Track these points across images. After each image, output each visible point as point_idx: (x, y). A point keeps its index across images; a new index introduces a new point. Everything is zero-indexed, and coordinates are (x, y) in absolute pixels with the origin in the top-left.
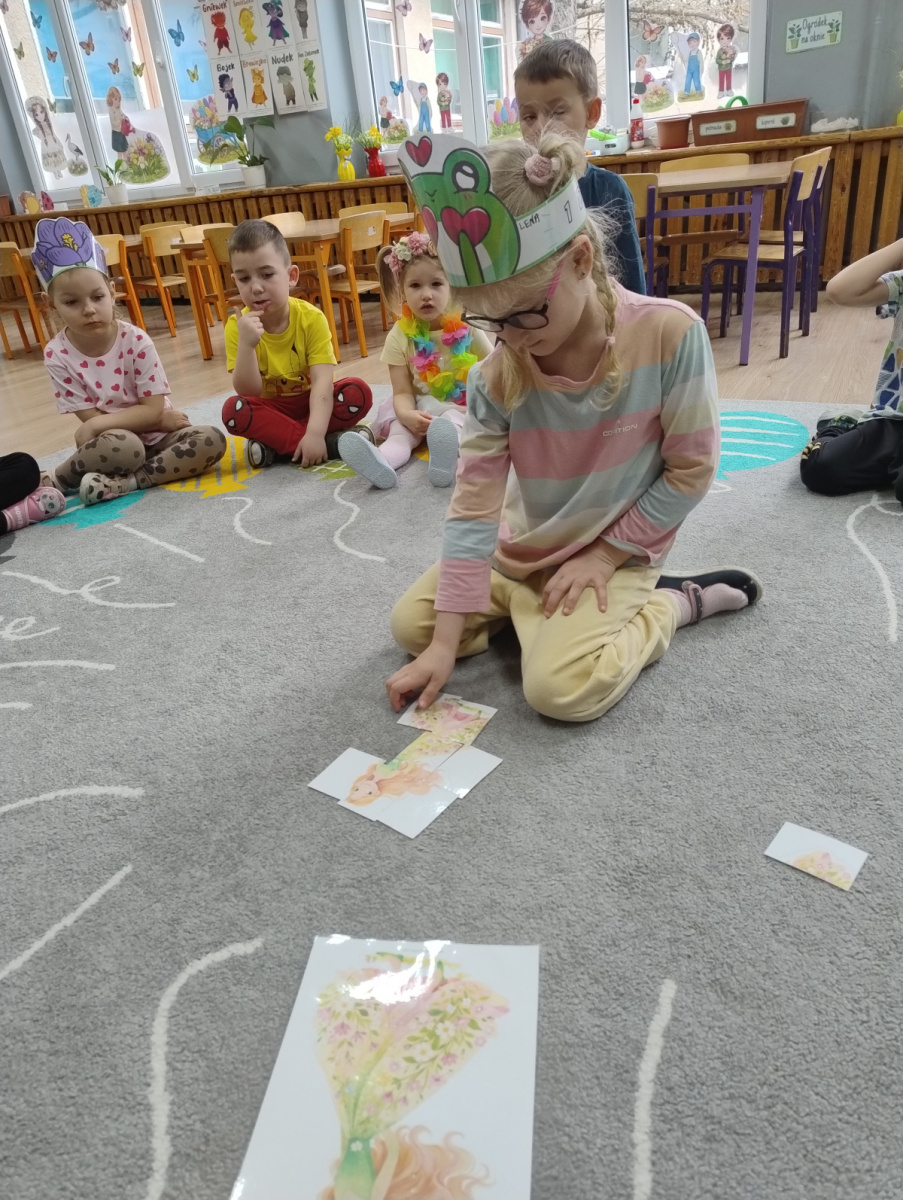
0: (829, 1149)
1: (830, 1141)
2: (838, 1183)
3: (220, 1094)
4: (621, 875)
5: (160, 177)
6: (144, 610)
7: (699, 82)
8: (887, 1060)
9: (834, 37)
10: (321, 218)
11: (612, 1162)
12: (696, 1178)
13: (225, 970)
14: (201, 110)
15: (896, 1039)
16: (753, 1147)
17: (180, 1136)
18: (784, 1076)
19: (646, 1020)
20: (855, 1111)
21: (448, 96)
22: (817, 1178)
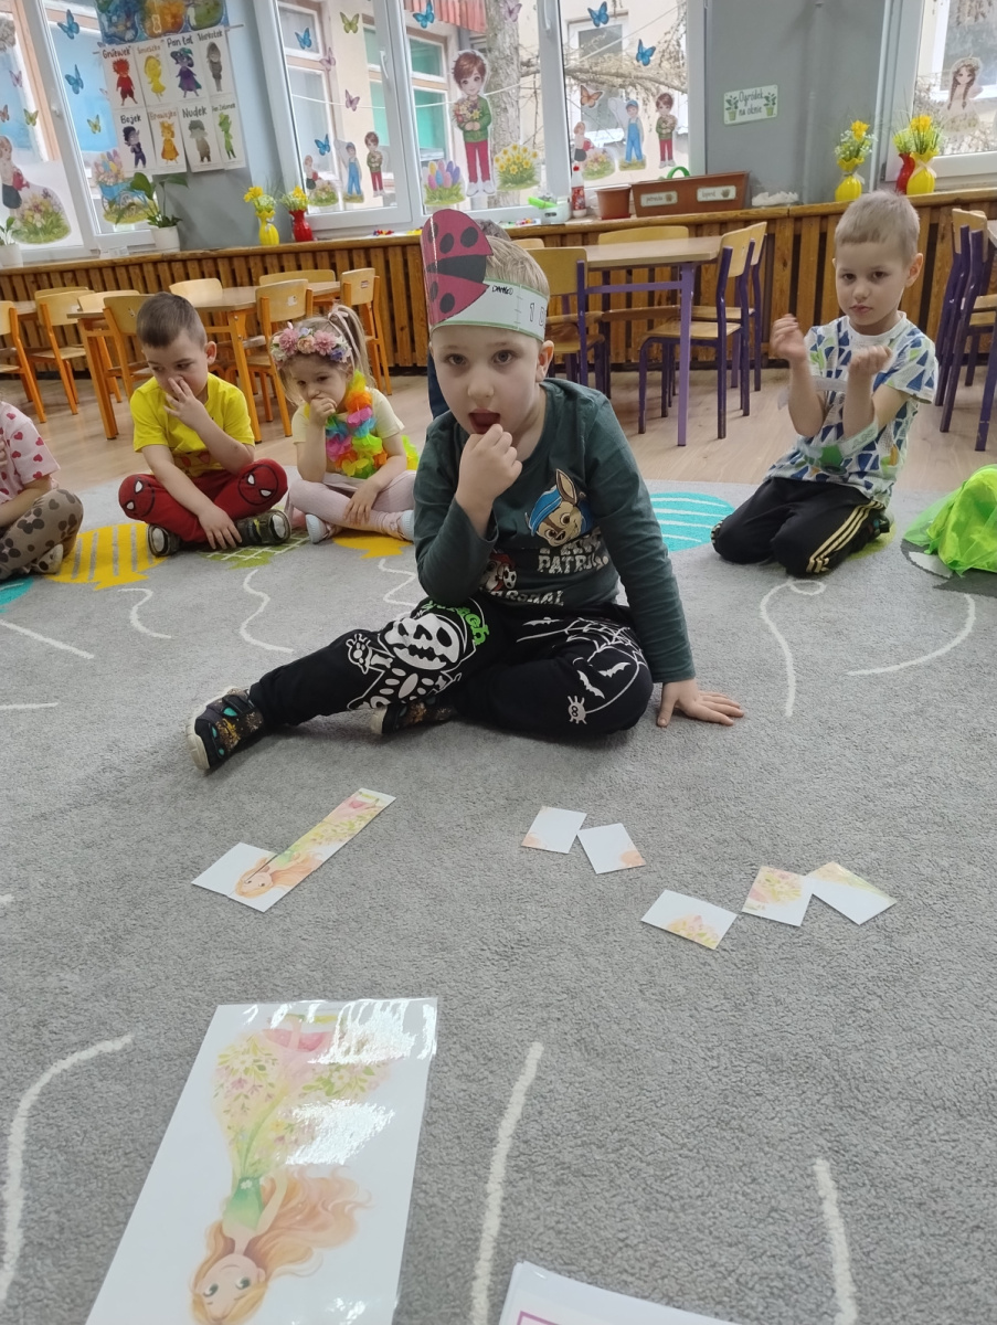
0: (667, 1181)
1: (668, 1174)
2: (670, 1210)
3: (78, 1185)
4: (502, 949)
5: (59, 237)
6: (21, 712)
7: (640, 151)
8: (730, 1100)
9: (770, 112)
10: (242, 285)
11: (464, 1211)
12: (542, 1218)
13: (91, 1068)
14: (104, 164)
15: (741, 1081)
16: (597, 1186)
17: (33, 1228)
18: (634, 1122)
19: (511, 1082)
20: (695, 1147)
21: (378, 157)
22: (653, 1207)
